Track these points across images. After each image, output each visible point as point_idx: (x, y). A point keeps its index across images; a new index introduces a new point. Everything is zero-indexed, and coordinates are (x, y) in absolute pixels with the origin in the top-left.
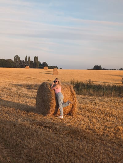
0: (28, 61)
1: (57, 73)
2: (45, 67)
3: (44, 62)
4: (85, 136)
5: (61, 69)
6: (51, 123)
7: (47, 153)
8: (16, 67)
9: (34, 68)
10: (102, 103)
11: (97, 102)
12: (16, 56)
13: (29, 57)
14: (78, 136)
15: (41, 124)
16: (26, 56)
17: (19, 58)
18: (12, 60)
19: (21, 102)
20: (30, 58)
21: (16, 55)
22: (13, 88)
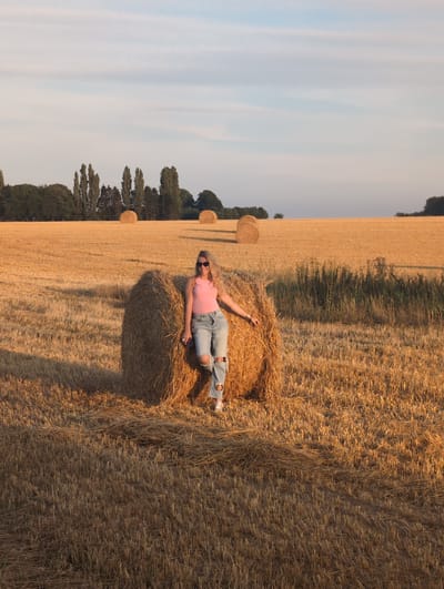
0: (133, 188)
1: (255, 238)
2: (204, 214)
3: (206, 191)
4: (285, 469)
5: (279, 216)
6: (167, 426)
7: (121, 527)
8: (84, 218)
9: (161, 217)
10: (408, 351)
11: (388, 348)
12: (83, 170)
13: (139, 173)
14: (257, 471)
15: (127, 432)
16: (127, 170)
17: (94, 179)
18: (65, 188)
19: (73, 358)
20: (144, 178)
21: (84, 167)
22: (54, 305)
